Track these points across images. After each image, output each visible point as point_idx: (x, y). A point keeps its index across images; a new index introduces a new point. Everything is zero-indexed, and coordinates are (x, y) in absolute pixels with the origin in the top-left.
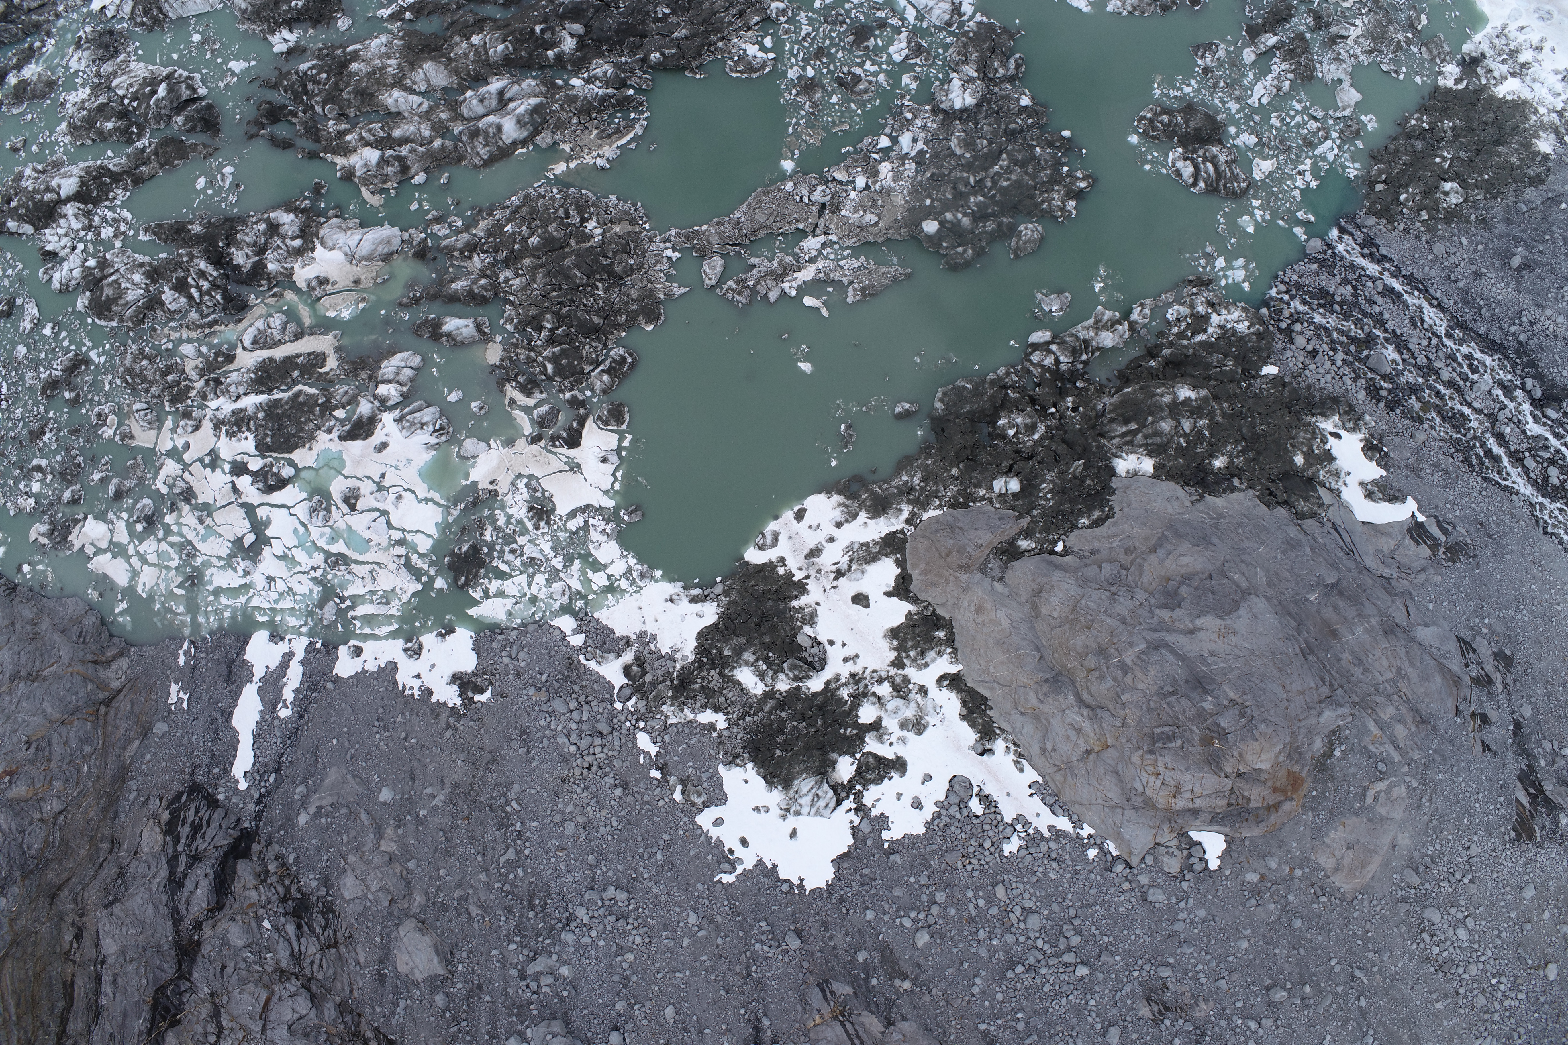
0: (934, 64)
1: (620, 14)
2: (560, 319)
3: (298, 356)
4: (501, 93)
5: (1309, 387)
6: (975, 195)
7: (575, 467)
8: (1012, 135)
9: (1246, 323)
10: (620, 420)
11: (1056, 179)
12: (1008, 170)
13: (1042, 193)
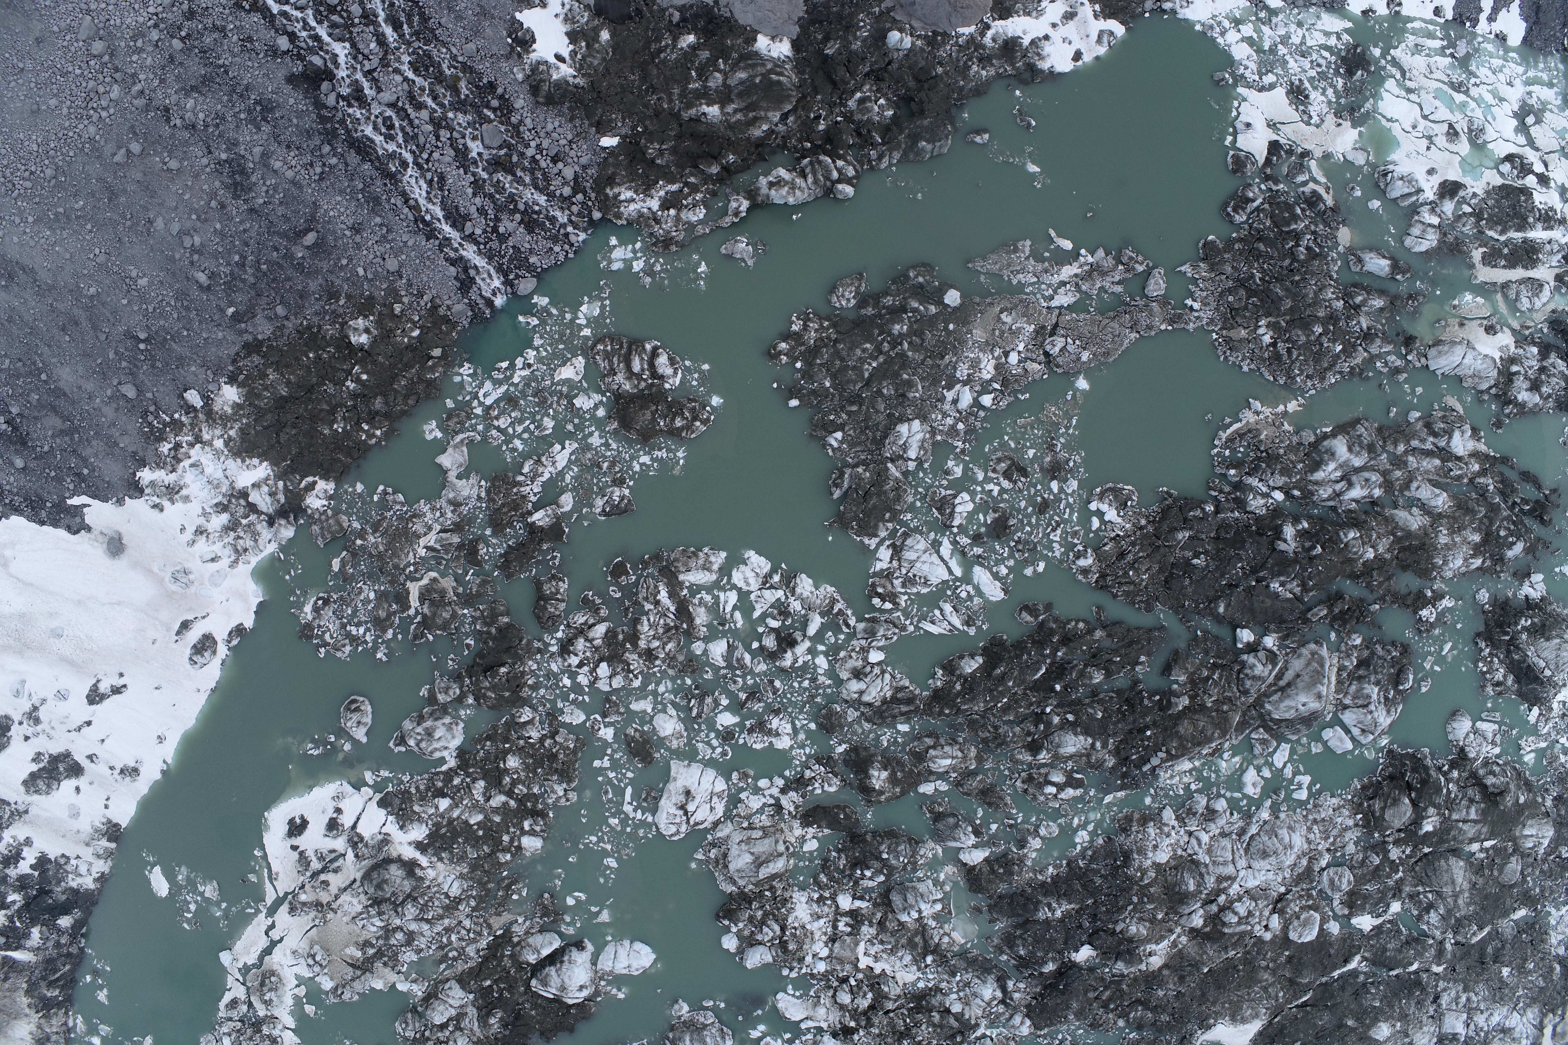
0: (927, 489)
1: (1241, 560)
2: (1292, 254)
3: (1504, 267)
4: (1350, 485)
5: (571, 120)
6: (901, 335)
7: (1272, 125)
8: (856, 399)
9: (622, 197)
10: (1236, 158)
11: (811, 354)
12: (863, 361)
13: (828, 338)
